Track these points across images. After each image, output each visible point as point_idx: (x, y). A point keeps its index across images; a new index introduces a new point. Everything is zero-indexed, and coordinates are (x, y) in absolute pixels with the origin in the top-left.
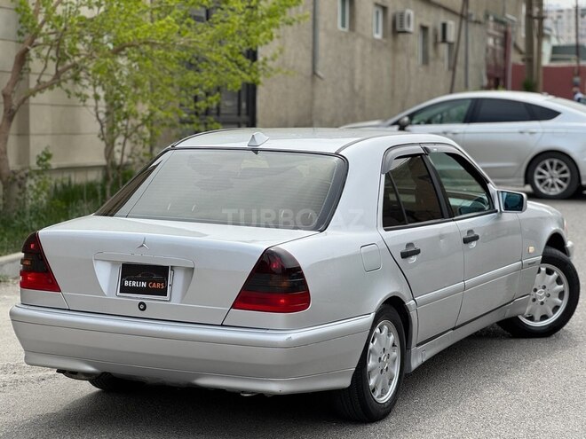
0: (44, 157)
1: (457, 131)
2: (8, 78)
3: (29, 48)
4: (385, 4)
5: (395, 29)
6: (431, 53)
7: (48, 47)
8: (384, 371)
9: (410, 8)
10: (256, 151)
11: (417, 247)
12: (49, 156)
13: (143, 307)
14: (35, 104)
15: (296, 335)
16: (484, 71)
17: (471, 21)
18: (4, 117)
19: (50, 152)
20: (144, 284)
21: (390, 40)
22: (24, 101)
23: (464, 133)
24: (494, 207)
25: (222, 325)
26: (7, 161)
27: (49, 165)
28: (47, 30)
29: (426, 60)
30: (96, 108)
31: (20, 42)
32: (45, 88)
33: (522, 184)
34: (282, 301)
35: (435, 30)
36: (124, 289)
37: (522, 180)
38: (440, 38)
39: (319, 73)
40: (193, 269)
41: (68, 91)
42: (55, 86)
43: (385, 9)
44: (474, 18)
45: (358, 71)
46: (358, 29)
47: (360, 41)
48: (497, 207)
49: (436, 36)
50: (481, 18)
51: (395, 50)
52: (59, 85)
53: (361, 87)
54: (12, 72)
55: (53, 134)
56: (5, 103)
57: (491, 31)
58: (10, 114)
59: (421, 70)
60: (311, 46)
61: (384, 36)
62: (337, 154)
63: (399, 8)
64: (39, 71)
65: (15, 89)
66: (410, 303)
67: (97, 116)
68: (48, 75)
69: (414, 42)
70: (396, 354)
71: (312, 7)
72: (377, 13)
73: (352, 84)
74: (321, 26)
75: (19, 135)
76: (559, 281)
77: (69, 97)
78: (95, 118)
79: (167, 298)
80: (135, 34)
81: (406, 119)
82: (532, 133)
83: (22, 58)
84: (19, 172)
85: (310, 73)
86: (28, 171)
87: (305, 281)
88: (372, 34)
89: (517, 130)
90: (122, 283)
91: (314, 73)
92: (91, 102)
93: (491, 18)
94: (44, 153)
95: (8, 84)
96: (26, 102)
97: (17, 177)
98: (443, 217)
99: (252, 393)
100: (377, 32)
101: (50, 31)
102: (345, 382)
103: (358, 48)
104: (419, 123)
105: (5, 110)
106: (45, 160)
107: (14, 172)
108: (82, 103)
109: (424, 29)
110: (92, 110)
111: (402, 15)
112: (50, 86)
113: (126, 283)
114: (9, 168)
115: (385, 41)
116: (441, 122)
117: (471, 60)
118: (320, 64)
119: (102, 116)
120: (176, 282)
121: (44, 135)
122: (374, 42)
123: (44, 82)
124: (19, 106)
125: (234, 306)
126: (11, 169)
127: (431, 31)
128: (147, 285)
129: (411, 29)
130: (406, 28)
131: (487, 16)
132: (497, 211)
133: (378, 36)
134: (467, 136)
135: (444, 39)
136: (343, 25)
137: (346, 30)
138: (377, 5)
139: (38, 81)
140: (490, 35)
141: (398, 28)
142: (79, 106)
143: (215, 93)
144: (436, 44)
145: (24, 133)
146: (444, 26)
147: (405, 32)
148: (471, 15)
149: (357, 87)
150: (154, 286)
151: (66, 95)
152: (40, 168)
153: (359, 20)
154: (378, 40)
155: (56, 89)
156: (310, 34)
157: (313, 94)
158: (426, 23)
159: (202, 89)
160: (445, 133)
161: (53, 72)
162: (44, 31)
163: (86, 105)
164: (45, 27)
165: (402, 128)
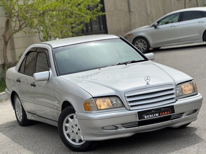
1: (176, 25)
2: (4, 30)
3: (9, 18)
7: (15, 17)
14: (16, 38)
18: (4, 44)
22: (11, 37)
23: (178, 25)
26: (7, 60)
30: (39, 36)
31: (7, 17)
32: (16, 32)
33: (202, 41)
37: (202, 40)
39: (132, 10)
53: (151, 13)
54: (5, 28)
56: (4, 39)
58: (6, 43)
59: (176, 2)
64: (14, 26)
65: (7, 33)
67: (40, 39)
68: (17, 27)
73: (147, 13)
75: (11, 49)
77: (26, 34)
81: (156, 24)
82: (203, 22)
83: (8, 22)
84: (12, 63)
85: (128, 11)
86: (15, 62)
89: (198, 22)
91: (130, 11)
92: (37, 34)
94: (21, 55)
95: (4, 32)
97: (11, 64)
104: (162, 24)
105: (4, 41)
107: (10, 63)
112: (18, 31)
114: (8, 62)
116: (172, 22)
118: (132, 7)
121: (21, 48)
123: (16, 30)
124: (8, 40)
134: (179, 27)
139: (14, 29)
142: (33, 36)
143: (81, 25)
145: (13, 49)
149: (149, 13)
151: (24, 33)
155: (20, 32)
157: (130, 18)
159: (75, 24)
160: (171, 26)
161: (19, 26)
162: (12, 12)
163: (35, 36)
164: (13, 10)
165: (155, 27)
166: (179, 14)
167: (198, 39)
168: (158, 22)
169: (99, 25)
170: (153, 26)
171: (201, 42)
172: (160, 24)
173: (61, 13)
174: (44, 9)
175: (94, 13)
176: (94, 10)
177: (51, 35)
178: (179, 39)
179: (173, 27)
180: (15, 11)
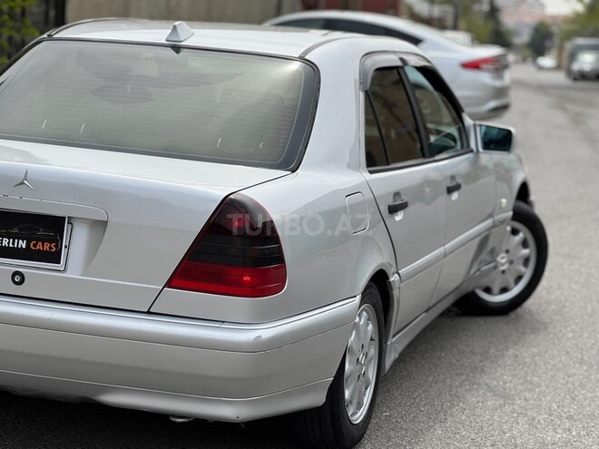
8: (361, 376)
10: (177, 49)
11: (405, 198)
13: (19, 278)
15: (267, 331)
20: (23, 244)
24: (468, 145)
25: (149, 313)
34: (247, 278)
40: (106, 223)
48: (473, 145)
62: (302, 59)
66: (394, 278)
70: (373, 351)
76: (525, 244)
79: (60, 266)
87: (280, 248)
98: (424, 156)
99: (188, 418)
120: (77, 242)
125: (170, 284)
128: (28, 245)
132: (472, 151)
150: (40, 246)
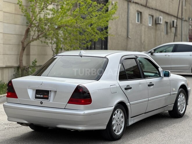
0: (34, 62)
1: (169, 55)
2: (23, 37)
3: (29, 28)
4: (152, 15)
5: (156, 23)
6: (169, 31)
7: (35, 27)
9: (161, 16)
10: (81, 56)
11: (131, 86)
12: (36, 62)
13: (42, 103)
14: (32, 45)
15: (87, 112)
16: (188, 37)
17: (183, 20)
18: (22, 49)
19: (37, 60)
20: (42, 96)
21: (154, 27)
22: (28, 44)
23: (172, 55)
25: (65, 109)
26: (23, 63)
27: (36, 64)
28: (35, 22)
29: (167, 33)
30: (52, 47)
31: (27, 26)
32: (34, 40)
34: (83, 101)
35: (170, 23)
36: (36, 98)
37: (191, 71)
38: (172, 26)
39: (129, 37)
40: (56, 91)
41: (41, 41)
42: (37, 39)
43: (153, 16)
44: (184, 19)
45: (143, 37)
46: (143, 23)
47: (144, 26)
49: (171, 25)
50: (187, 19)
51: (156, 30)
52: (38, 39)
53: (144, 42)
54: (25, 35)
55: (38, 55)
56: (22, 45)
57: (191, 24)
58: (23, 49)
59: (165, 36)
60: (126, 28)
61: (152, 25)
62: (105, 57)
63: (158, 16)
64: (33, 35)
65: (25, 40)
66: (128, 104)
67: (52, 49)
69: (163, 27)
70: (123, 120)
71: (127, 16)
72: (150, 18)
73: (141, 41)
74: (130, 21)
75: (27, 55)
77: (42, 43)
78: (52, 50)
79: (49, 100)
80: (61, 23)
81: (153, 51)
83: (28, 31)
84: (26, 66)
85: (126, 37)
86: (29, 66)
87: (90, 95)
88: (148, 24)
89: (189, 55)
90: (36, 95)
92: (50, 45)
93: (191, 19)
94: (34, 61)
95: (23, 39)
96: (29, 45)
97: (25, 68)
98: (141, 78)
99: (74, 130)
100: (150, 24)
101: (36, 22)
102: (104, 127)
103: (143, 29)
104: (158, 52)
105: (22, 47)
106: (35, 63)
107: (25, 67)
108: (47, 45)
109: (167, 23)
110: (51, 47)
111: (158, 18)
112: (36, 40)
113: (37, 96)
114: (23, 65)
115: (152, 27)
116: (166, 52)
117: (183, 33)
118: (130, 34)
119: (54, 49)
120: (52, 95)
121: (35, 55)
122: (149, 27)
123: (34, 38)
124: (26, 46)
125: (68, 103)
126: (24, 66)
127: (169, 24)
128: (43, 96)
129: (161, 23)
130: (160, 22)
131: (189, 19)
133: (150, 25)
134: (173, 57)
135: (173, 26)
136: (138, 21)
137: (139, 23)
138: (150, 15)
139: (32, 38)
140: (190, 25)
141: (157, 22)
142: (47, 46)
143: (90, 42)
144: (171, 28)
145: (28, 54)
146: (173, 22)
147: (159, 24)
148: (183, 18)
149: (142, 42)
150: (45, 96)
151: (41, 42)
152: (33, 66)
153: (143, 20)
154: (150, 26)
155: (38, 40)
156: (126, 24)
157: (127, 44)
158: (167, 21)
159: (85, 41)
160: (166, 55)
161: (37, 35)
162: (34, 22)
163: (48, 46)
164: (34, 21)
165: (152, 54)
166: (174, 45)
167: (188, 70)
168: (155, 50)
169: (101, 45)
170: (150, 52)
171: (189, 73)
172: (156, 52)
173: (75, 30)
174: (62, 24)
175: (103, 33)
176: (104, 31)
177: (63, 48)
178: (171, 67)
179: (167, 56)
180: (37, 22)
